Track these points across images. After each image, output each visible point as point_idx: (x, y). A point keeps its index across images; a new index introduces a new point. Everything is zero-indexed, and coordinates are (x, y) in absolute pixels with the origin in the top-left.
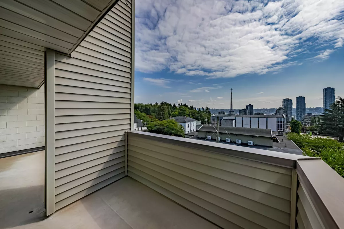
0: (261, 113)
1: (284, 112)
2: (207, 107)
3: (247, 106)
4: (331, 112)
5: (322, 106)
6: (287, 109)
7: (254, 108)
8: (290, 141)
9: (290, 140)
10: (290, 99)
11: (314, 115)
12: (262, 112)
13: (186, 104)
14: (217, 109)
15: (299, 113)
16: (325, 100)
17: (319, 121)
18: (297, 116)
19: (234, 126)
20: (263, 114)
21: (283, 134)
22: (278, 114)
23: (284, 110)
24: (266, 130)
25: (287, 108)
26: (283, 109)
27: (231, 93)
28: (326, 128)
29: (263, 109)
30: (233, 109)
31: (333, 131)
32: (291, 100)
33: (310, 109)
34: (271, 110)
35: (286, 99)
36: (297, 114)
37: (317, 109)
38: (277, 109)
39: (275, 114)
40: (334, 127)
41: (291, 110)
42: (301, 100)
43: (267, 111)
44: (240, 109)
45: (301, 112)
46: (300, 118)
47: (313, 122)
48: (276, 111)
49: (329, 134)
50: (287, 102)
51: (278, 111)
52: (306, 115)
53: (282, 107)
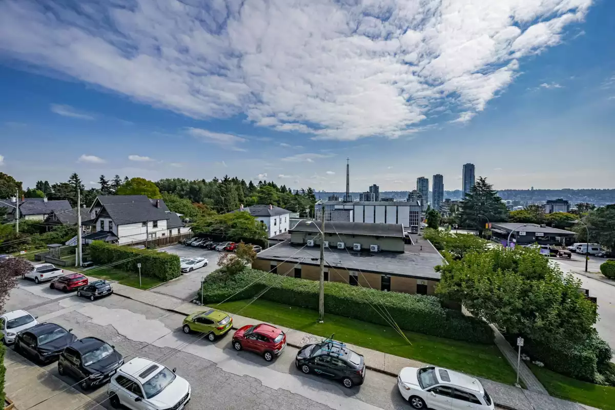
0: (388, 199)
1: (418, 196)
2: (310, 189)
3: (370, 187)
4: (471, 197)
5: (461, 188)
6: (422, 192)
7: (380, 191)
8: (426, 241)
9: (426, 239)
10: (425, 178)
11: (453, 201)
12: (391, 196)
13: (273, 182)
14: (326, 192)
15: (437, 198)
16: (465, 181)
17: (458, 210)
18: (434, 203)
19: (351, 220)
20: (392, 200)
21: (417, 230)
22: (411, 199)
23: (418, 193)
24: (395, 225)
25: (422, 190)
27: (348, 166)
28: (466, 220)
29: (393, 192)
30: (350, 192)
31: (472, 223)
32: (427, 180)
33: (448, 193)
34: (402, 194)
35: (421, 178)
36: (434, 200)
37: (456, 192)
38: (410, 193)
39: (408, 200)
40: (474, 217)
41: (426, 194)
42: (438, 179)
43: (398, 195)
44: (361, 191)
45: (439, 197)
46: (436, 206)
47: (452, 211)
48: (409, 195)
49: (469, 227)
50: (422, 181)
51: (411, 195)
52: (444, 201)
53: (416, 189)
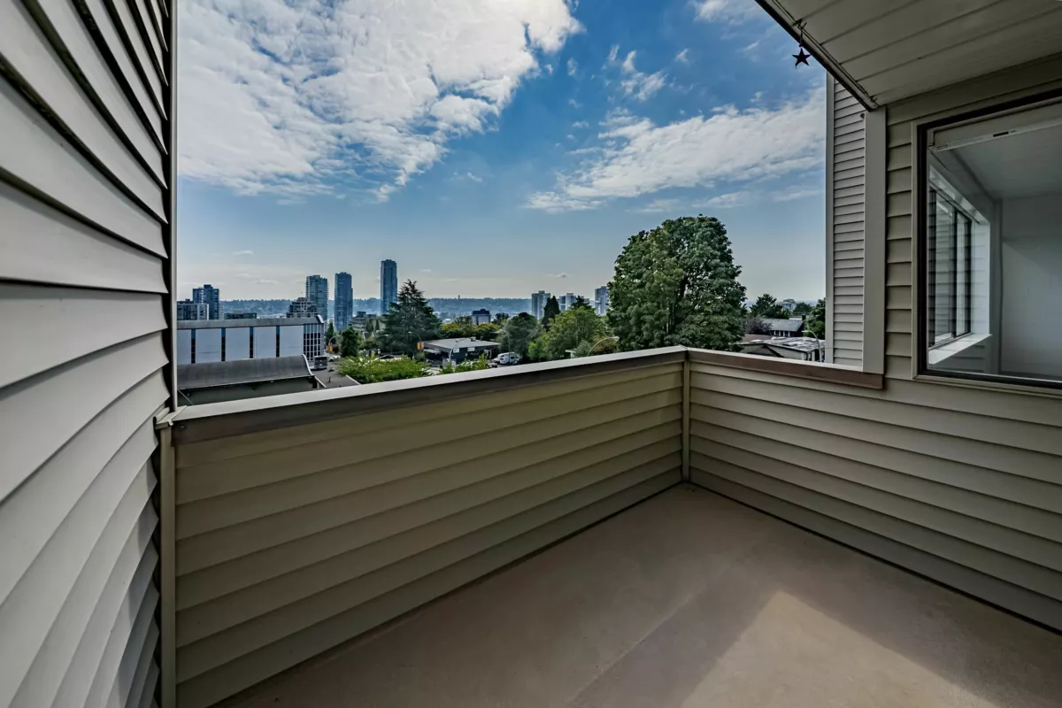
0: (245, 315)
1: (309, 309)
3: (194, 290)
4: (398, 307)
5: (378, 297)
6: (317, 302)
7: (222, 298)
8: (344, 378)
9: (342, 375)
10: (322, 276)
11: (370, 315)
12: (248, 310)
15: (341, 311)
16: (385, 283)
17: (378, 328)
18: (337, 319)
20: (252, 316)
22: (295, 314)
23: (309, 303)
24: (290, 359)
25: (317, 298)
26: (309, 301)
28: (391, 340)
29: (252, 301)
31: (401, 344)
32: (325, 280)
33: (360, 302)
34: (276, 305)
35: (315, 276)
36: (337, 315)
37: (371, 302)
38: (293, 303)
39: (288, 315)
40: (403, 336)
41: (324, 305)
42: (344, 280)
43: (264, 308)
45: (345, 308)
46: (342, 323)
47: (369, 330)
48: (291, 306)
49: (397, 352)
50: (316, 283)
51: (294, 307)
52: (354, 315)
53: (304, 296)
